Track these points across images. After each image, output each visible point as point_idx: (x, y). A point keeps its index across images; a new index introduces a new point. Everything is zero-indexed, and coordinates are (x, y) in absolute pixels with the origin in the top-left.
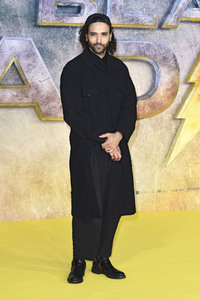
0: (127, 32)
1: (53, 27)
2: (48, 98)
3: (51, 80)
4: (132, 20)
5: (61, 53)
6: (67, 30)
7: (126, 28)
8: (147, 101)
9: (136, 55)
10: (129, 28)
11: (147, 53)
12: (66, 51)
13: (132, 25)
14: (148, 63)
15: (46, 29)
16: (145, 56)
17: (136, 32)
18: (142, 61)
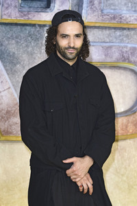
0: (107, 32)
1: (16, 24)
2: (8, 112)
3: (12, 89)
4: (114, 18)
5: (25, 57)
6: (33, 29)
7: (105, 28)
8: (131, 118)
9: (118, 61)
10: (110, 28)
11: (132, 59)
12: (31, 54)
13: (114, 24)
14: (132, 71)
15: (8, 27)
16: (130, 62)
17: (118, 33)
18: (125, 69)
